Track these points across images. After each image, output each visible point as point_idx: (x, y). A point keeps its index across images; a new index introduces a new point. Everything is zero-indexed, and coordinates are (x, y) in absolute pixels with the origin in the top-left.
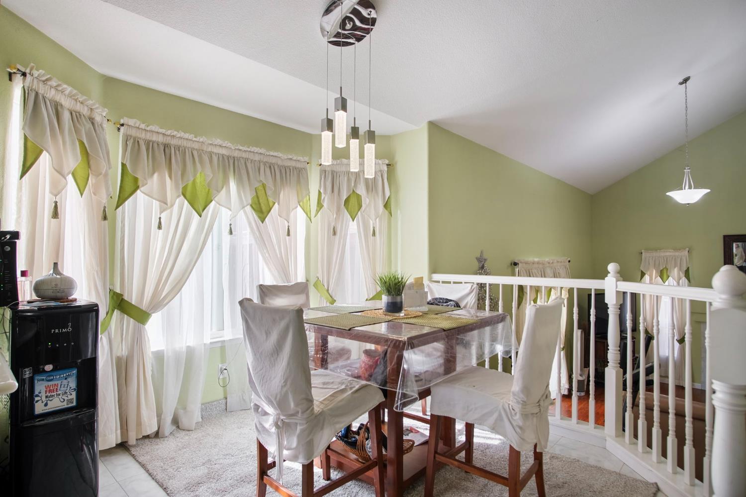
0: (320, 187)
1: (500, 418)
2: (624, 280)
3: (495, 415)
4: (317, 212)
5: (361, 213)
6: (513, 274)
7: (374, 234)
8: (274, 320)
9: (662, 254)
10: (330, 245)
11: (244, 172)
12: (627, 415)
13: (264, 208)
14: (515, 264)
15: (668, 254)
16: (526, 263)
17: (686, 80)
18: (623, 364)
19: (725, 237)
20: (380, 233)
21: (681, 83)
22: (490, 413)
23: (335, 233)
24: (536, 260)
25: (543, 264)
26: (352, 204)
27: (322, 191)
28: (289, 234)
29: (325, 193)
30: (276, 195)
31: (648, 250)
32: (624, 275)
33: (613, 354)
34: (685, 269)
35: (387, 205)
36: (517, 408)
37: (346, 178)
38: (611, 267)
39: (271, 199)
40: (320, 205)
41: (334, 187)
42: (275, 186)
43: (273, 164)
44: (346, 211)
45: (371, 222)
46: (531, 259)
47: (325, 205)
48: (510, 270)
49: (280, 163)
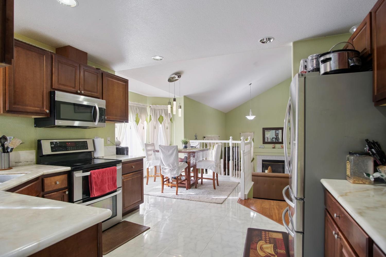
0: (151, 113)
1: (211, 167)
2: (233, 140)
3: (210, 167)
4: (150, 121)
5: (163, 122)
6: (204, 140)
7: (167, 129)
8: (171, 148)
9: (247, 134)
10: (154, 132)
11: (133, 110)
12: (234, 171)
13: (138, 121)
14: (205, 137)
15: (248, 134)
16: (207, 137)
17: (250, 84)
18: (233, 160)
19: (263, 128)
20: (169, 128)
21: (249, 85)
22: (209, 166)
23: (155, 128)
24: (210, 136)
25: (212, 137)
26: (161, 120)
27: (151, 115)
28: (144, 129)
29: (152, 116)
30: (141, 116)
31: (243, 132)
32: (233, 139)
33: (231, 158)
34: (253, 138)
35: (171, 120)
36: (214, 164)
37: (159, 111)
38: (231, 137)
39: (139, 118)
40: (150, 119)
41: (155, 114)
42: (140, 114)
43: (139, 107)
44: (159, 121)
45: (166, 125)
46: (208, 136)
47: (152, 119)
48: (203, 139)
49: (140, 106)
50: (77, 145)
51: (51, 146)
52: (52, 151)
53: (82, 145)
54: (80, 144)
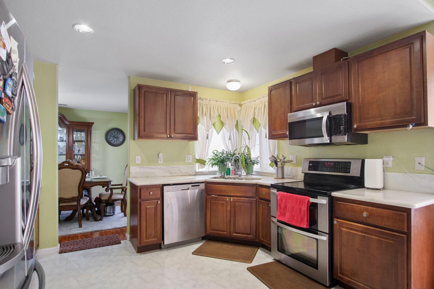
50: (336, 167)
51: (309, 165)
52: (309, 170)
53: (343, 166)
54: (340, 165)
